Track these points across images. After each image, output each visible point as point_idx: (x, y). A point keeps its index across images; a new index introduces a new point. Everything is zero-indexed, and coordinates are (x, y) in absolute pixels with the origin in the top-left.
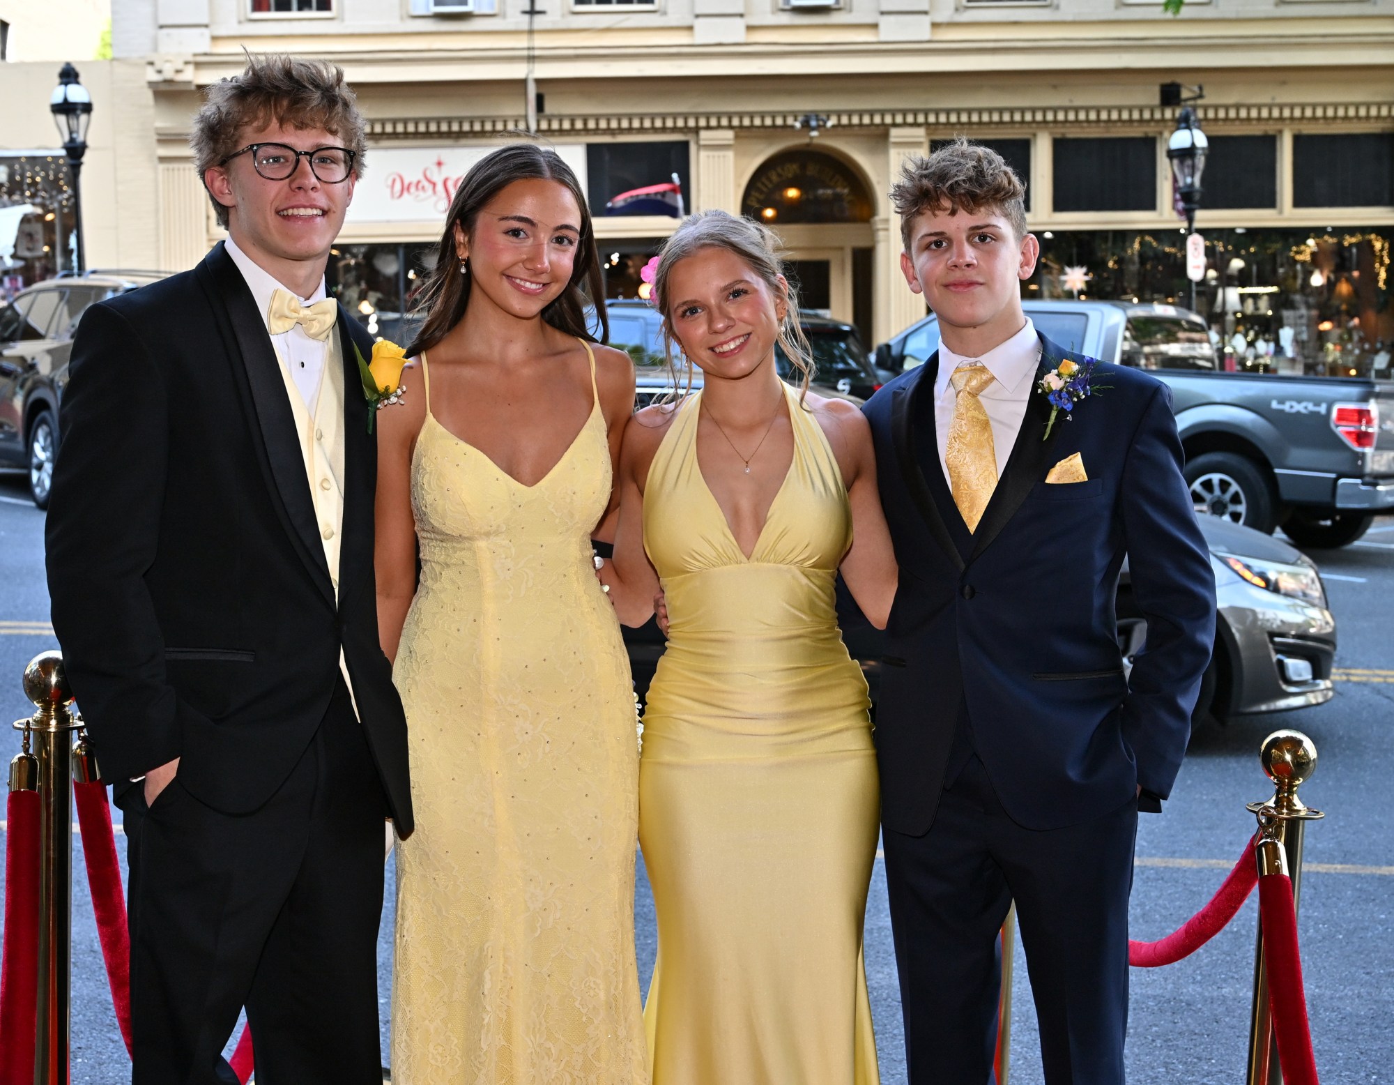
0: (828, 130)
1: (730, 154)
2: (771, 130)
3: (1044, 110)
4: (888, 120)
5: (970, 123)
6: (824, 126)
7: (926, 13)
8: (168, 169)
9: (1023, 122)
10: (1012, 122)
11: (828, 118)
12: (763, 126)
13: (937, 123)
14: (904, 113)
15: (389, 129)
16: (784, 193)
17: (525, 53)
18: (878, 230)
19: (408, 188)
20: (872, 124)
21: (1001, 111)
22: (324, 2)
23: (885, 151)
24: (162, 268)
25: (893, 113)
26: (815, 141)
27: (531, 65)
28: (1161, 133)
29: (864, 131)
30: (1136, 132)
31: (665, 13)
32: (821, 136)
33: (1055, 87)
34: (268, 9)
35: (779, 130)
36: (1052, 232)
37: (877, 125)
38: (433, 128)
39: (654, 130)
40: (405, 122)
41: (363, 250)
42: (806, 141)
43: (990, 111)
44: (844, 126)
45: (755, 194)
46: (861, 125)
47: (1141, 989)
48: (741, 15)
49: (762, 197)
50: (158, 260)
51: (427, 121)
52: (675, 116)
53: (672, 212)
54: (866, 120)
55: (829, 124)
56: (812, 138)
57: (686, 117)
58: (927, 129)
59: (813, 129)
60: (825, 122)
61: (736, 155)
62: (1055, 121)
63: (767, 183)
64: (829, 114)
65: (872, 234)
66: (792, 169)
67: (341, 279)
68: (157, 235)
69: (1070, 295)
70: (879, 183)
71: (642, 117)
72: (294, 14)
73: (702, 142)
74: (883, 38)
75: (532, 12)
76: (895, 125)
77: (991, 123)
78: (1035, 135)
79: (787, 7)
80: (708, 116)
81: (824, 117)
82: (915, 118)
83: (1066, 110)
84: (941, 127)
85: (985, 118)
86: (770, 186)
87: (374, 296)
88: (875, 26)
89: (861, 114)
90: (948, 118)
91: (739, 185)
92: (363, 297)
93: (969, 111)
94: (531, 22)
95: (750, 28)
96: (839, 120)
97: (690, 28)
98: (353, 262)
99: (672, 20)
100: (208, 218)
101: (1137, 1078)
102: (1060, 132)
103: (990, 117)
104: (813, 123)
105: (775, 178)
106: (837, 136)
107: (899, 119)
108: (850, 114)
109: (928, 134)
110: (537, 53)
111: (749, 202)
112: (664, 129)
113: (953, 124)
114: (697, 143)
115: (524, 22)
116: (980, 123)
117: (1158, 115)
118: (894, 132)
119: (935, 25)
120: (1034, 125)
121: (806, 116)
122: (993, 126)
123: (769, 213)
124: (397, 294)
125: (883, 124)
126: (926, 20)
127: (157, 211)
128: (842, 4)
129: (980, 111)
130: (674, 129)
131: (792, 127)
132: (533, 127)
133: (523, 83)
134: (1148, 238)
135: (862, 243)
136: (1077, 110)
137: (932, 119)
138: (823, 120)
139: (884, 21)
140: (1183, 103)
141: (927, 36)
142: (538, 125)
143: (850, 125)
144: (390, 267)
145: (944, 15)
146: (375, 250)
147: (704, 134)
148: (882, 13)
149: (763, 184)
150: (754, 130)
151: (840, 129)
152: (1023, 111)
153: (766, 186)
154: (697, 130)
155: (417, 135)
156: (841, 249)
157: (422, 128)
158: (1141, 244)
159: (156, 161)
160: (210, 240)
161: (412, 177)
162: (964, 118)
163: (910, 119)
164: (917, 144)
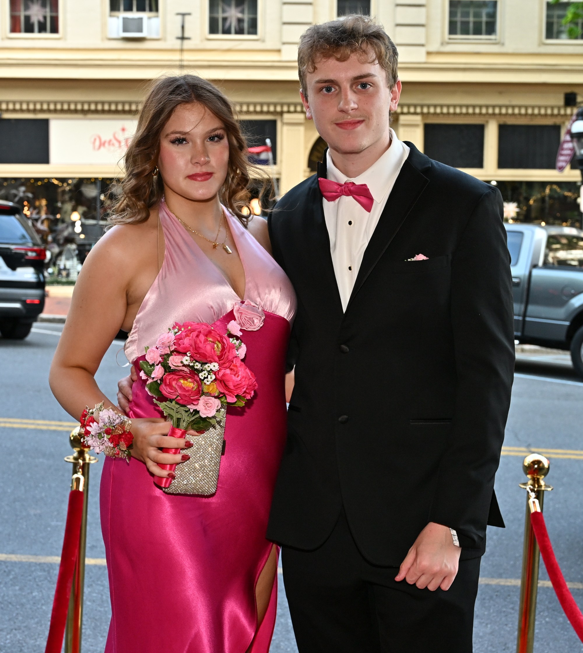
1: (302, 129)
3: (494, 107)
7: (423, 45)
9: (480, 114)
10: (474, 114)
14: (409, 106)
15: (93, 107)
17: (178, 63)
19: (104, 144)
21: (467, 106)
22: (55, 29)
25: (402, 106)
28: (564, 123)
30: (549, 122)
31: (263, 41)
33: (500, 93)
34: (20, 31)
36: (497, 182)
38: (120, 107)
39: (256, 112)
40: (103, 103)
41: (75, 181)
43: (461, 106)
45: (316, 153)
49: (320, 155)
51: (117, 103)
52: (268, 104)
53: (265, 162)
57: (275, 105)
58: (423, 116)
61: (306, 129)
62: (500, 114)
67: (60, 197)
71: (248, 105)
72: (36, 35)
73: (285, 121)
75: (183, 38)
76: (402, 113)
77: (461, 114)
78: (487, 122)
80: (289, 105)
82: (415, 110)
83: (507, 107)
84: (431, 115)
85: (458, 110)
87: (82, 209)
90: (435, 110)
91: (306, 148)
92: (74, 209)
93: (448, 106)
94: (182, 45)
97: (279, 51)
98: (68, 188)
99: (268, 45)
102: (503, 120)
103: (461, 110)
107: (405, 110)
109: (423, 120)
110: (185, 63)
111: (312, 158)
112: (262, 112)
113: (438, 114)
114: (282, 121)
115: (177, 44)
117: (562, 112)
118: (402, 118)
120: (487, 116)
122: (462, 116)
124: (95, 209)
126: (423, 50)
129: (455, 106)
130: (268, 113)
134: (555, 187)
136: (513, 107)
137: (425, 110)
140: (578, 106)
141: (424, 60)
144: (91, 192)
145: (434, 47)
146: (81, 182)
147: (286, 116)
152: (481, 107)
154: (281, 113)
155: (110, 112)
157: (113, 107)
158: (551, 190)
161: (106, 136)
162: (445, 110)
163: (412, 110)
164: (416, 126)
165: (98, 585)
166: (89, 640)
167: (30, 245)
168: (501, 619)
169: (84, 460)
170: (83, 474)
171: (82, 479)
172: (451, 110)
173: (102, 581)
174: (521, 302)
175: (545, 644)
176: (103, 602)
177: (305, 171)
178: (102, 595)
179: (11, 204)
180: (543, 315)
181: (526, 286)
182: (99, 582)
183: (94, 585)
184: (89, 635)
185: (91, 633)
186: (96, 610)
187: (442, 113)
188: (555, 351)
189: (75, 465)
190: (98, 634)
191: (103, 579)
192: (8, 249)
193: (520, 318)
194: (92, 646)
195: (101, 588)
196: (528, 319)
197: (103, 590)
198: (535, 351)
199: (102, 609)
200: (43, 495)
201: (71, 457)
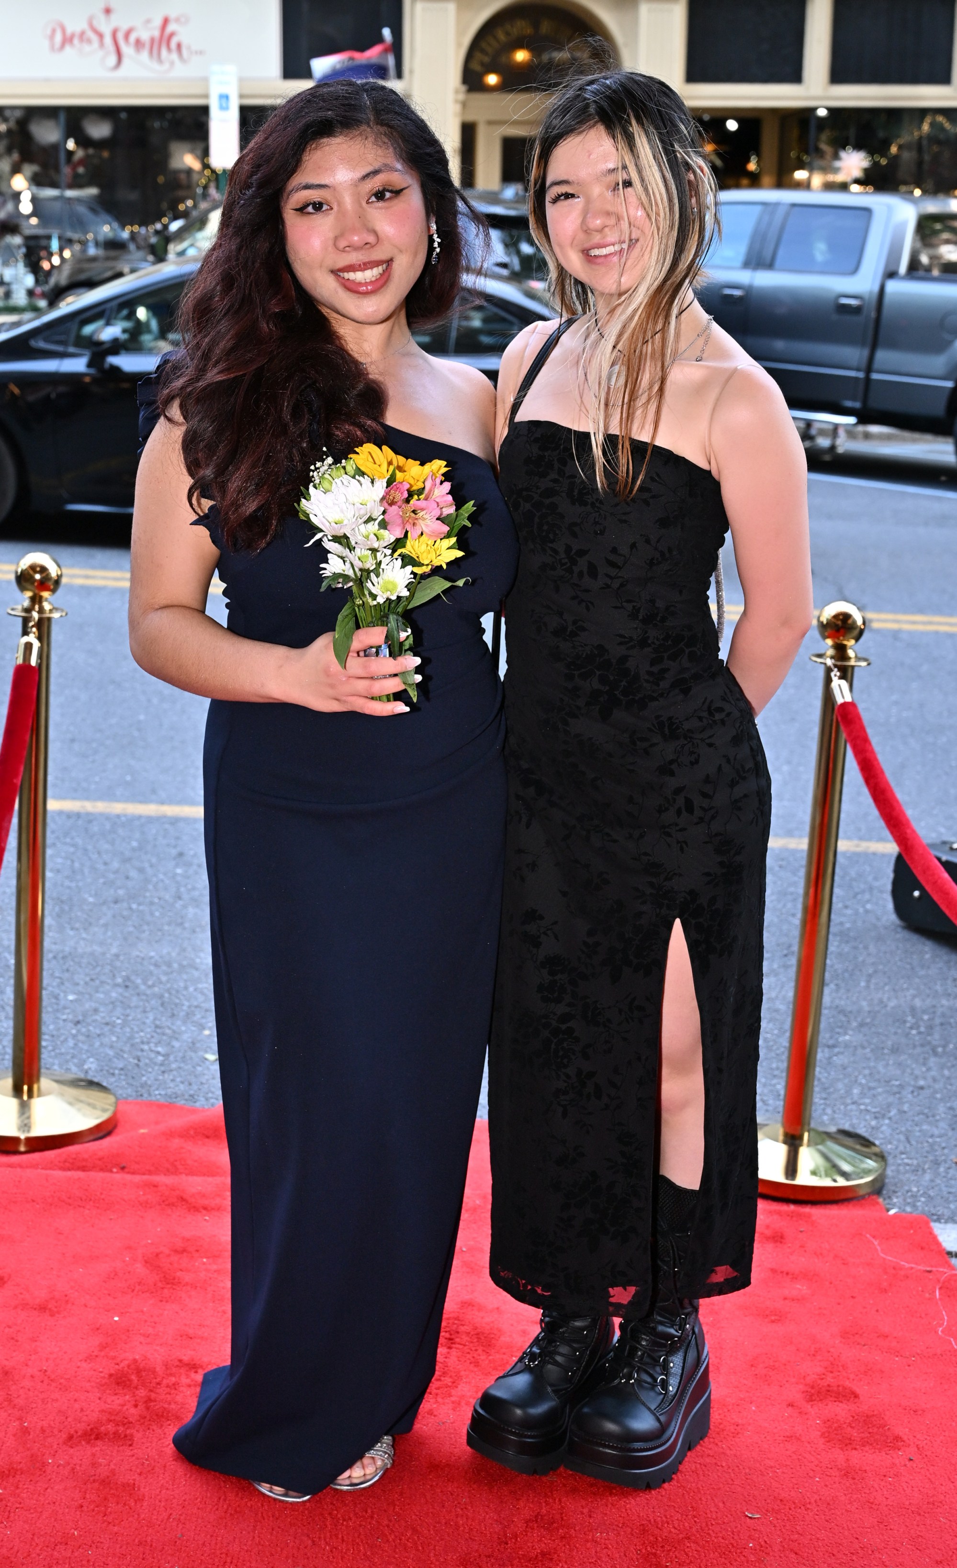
1: (451, 7)
16: (512, 56)
23: (635, 8)
36: (827, 108)
41: (17, 113)
45: (478, 56)
47: (948, 1000)
49: (485, 60)
61: (460, 9)
63: (492, 42)
66: (522, 27)
69: (843, 187)
70: (626, 45)
86: (497, 46)
87: (29, 169)
91: (461, 45)
92: (15, 169)
98: (4, 128)
101: (949, 1105)
105: (502, 38)
111: (471, 66)
123: (492, 79)
124: (56, 168)
134: (939, 118)
144: (47, 134)
146: (31, 114)
149: (489, 47)
153: (492, 47)
158: (931, 124)
161: (75, 25)
165: (65, 844)
168: (784, 906)
169: (41, 611)
170: (40, 638)
171: (36, 644)
173: (72, 838)
174: (863, 344)
175: (861, 946)
176: (74, 872)
177: (457, 92)
178: (73, 861)
180: (904, 369)
181: (873, 315)
182: (68, 840)
183: (59, 845)
185: (53, 923)
186: (62, 885)
188: (929, 437)
189: (26, 621)
190: (66, 925)
191: (74, 834)
193: (861, 375)
194: (55, 943)
195: (72, 849)
196: (875, 376)
197: (73, 853)
198: (888, 438)
199: (73, 885)
201: (20, 607)
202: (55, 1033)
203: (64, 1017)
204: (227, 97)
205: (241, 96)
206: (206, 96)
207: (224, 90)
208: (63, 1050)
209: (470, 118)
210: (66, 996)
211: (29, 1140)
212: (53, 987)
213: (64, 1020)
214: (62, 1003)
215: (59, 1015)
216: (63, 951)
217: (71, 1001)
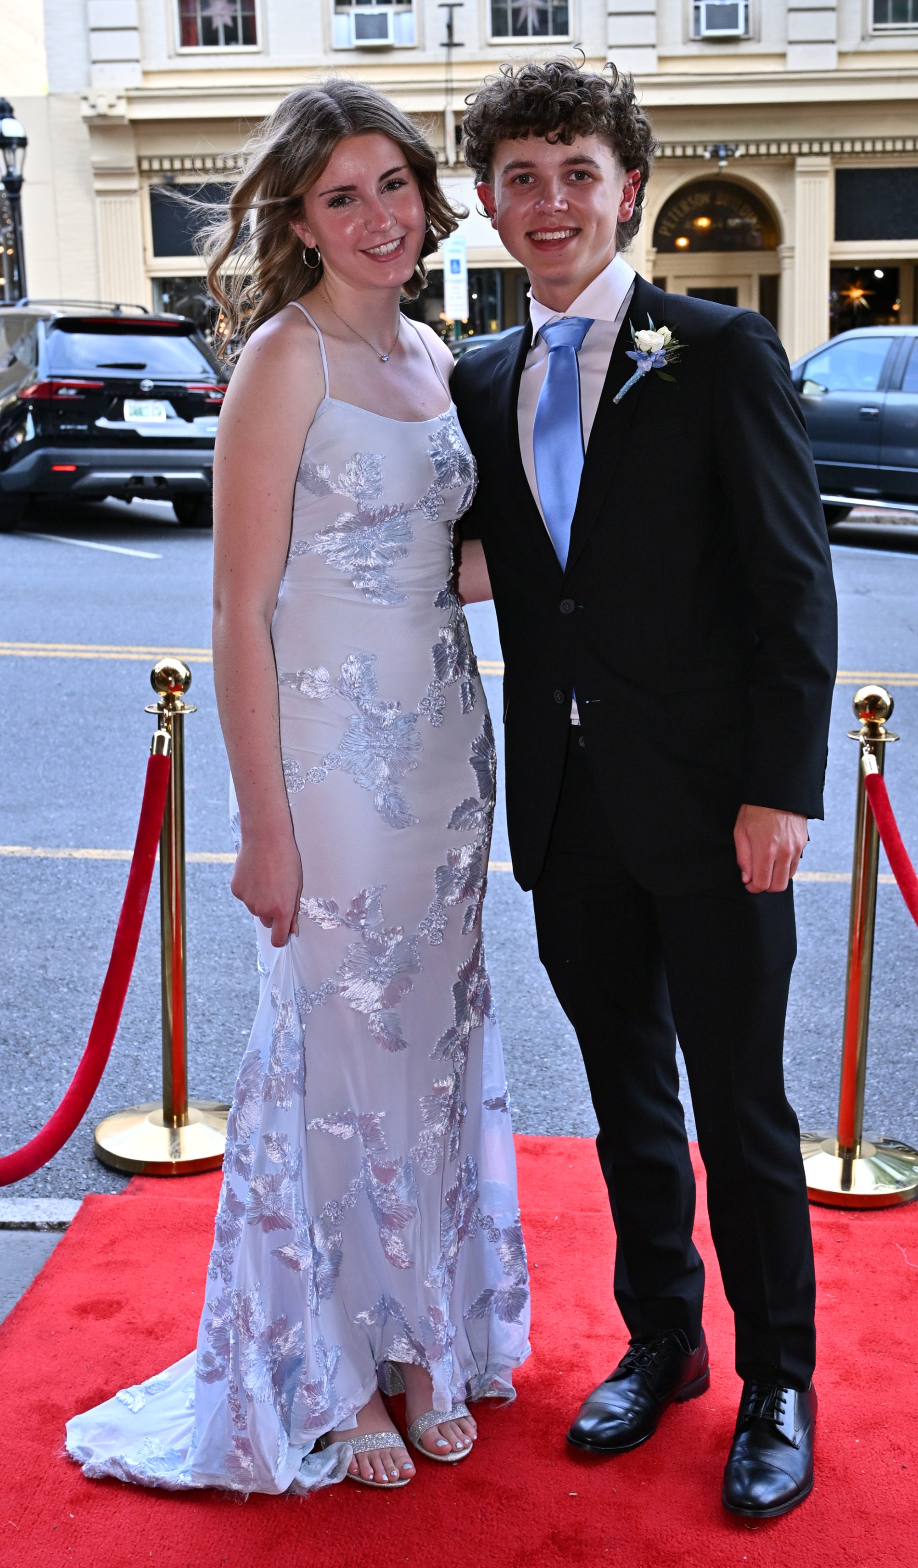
0: (736, 160)
2: (682, 160)
4: (795, 149)
5: (874, 152)
6: (733, 155)
7: (832, 42)
8: (105, 203)
11: (737, 148)
12: (674, 157)
13: (842, 152)
14: (811, 142)
16: (695, 222)
17: (444, 85)
18: (784, 257)
20: (779, 154)
22: (250, 38)
23: (792, 181)
24: (103, 299)
25: (800, 142)
26: (724, 171)
27: (449, 97)
29: (772, 161)
31: (578, 44)
32: (729, 166)
34: (197, 44)
35: (689, 160)
37: (785, 155)
42: (715, 170)
43: (894, 139)
44: (752, 156)
45: (665, 222)
46: (768, 155)
48: (653, 46)
49: (673, 226)
50: (98, 290)
54: (774, 149)
55: (738, 154)
56: (721, 167)
58: (832, 158)
59: (722, 159)
60: (734, 152)
63: (678, 212)
64: (737, 144)
65: (778, 262)
66: (704, 199)
68: (97, 266)
70: (785, 211)
72: (222, 48)
74: (790, 68)
75: (449, 45)
76: (801, 154)
77: (894, 151)
79: (698, 38)
81: (733, 147)
82: (821, 147)
84: (846, 156)
85: (889, 146)
86: (681, 215)
88: (783, 56)
89: (768, 143)
90: (853, 147)
93: (874, 140)
94: (448, 55)
95: (662, 59)
96: (747, 150)
100: (145, 249)
103: (894, 145)
104: (722, 153)
105: (686, 208)
106: (746, 165)
107: (805, 149)
108: (758, 143)
109: (833, 163)
110: (455, 85)
111: (661, 232)
113: (858, 153)
115: (441, 54)
116: (884, 152)
118: (800, 161)
119: (841, 55)
121: (715, 146)
122: (896, 154)
123: (682, 242)
125: (790, 154)
126: (833, 49)
127: (96, 243)
128: (751, 34)
129: (884, 140)
131: (702, 157)
132: (452, 159)
133: (441, 115)
135: (769, 271)
137: (837, 148)
138: (731, 150)
139: (792, 51)
141: (833, 65)
142: (458, 157)
143: (758, 155)
145: (851, 43)
148: (791, 43)
149: (674, 213)
150: (665, 160)
151: (748, 158)
153: (677, 216)
156: (749, 276)
159: (94, 194)
160: (148, 271)
162: (868, 147)
163: (816, 148)
164: (823, 173)
166: (237, 975)
167: (214, 382)
172: (879, 147)
177: (648, 252)
179: (182, 318)
184: (237, 968)
185: (241, 964)
187: (864, 152)
190: (252, 966)
192: (180, 387)
194: (239, 984)
200: (204, 761)
202: (224, 1065)
203: (236, 1050)
204: (458, 262)
205: (469, 262)
206: (441, 262)
207: (455, 257)
208: (229, 1081)
209: (660, 274)
210: (240, 1031)
211: (180, 1164)
212: (230, 1023)
213: (235, 1053)
214: (236, 1037)
215: (230, 1048)
216: (244, 990)
217: (244, 1035)
